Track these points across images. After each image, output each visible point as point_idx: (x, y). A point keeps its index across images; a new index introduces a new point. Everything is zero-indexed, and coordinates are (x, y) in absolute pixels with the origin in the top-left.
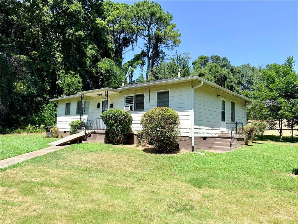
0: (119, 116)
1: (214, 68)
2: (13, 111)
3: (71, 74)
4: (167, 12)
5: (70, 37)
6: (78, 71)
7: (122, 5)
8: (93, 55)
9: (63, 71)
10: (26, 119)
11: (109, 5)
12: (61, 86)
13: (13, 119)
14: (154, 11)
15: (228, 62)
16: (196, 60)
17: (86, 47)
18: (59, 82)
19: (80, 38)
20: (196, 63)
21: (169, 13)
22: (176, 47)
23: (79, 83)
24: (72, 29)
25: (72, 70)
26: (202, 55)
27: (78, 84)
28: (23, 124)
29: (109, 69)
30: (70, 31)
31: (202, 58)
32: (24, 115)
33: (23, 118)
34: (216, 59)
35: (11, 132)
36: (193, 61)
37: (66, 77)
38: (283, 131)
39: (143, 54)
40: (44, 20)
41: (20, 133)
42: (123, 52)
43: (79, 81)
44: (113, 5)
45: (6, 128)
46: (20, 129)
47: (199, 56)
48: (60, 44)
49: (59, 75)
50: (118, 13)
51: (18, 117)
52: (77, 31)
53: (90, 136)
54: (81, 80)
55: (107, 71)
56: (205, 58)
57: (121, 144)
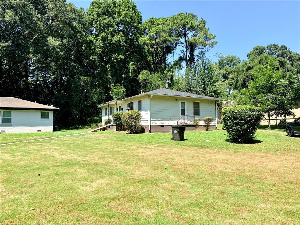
0: (119, 115)
1: (264, 60)
2: (83, 114)
3: (118, 86)
4: (201, 18)
5: (115, 60)
6: (122, 83)
7: (162, 20)
8: (133, 70)
9: (113, 84)
10: (91, 120)
11: (151, 22)
12: (112, 95)
13: (84, 120)
14: (185, 22)
15: (287, 49)
16: (251, 52)
17: (129, 64)
18: (110, 92)
19: (121, 60)
20: (250, 55)
21: (203, 19)
22: (212, 47)
23: (124, 92)
24: (115, 54)
25: (118, 83)
26: (257, 46)
27: (122, 93)
28: (89, 123)
29: (145, 78)
30: (114, 56)
31: (257, 49)
32: (89, 116)
33: (89, 119)
34: (273, 48)
35: (82, 128)
36: (248, 53)
37: (114, 88)
38: (270, 120)
39: (181, 59)
40: (97, 52)
41: (87, 129)
42: (167, 59)
43: (123, 91)
44: (154, 21)
45: (79, 126)
46: (88, 126)
47: (254, 47)
48: (110, 65)
49: (110, 88)
50: (156, 29)
51: (86, 118)
52: (119, 56)
53: (109, 127)
54: (125, 90)
55: (144, 80)
56: (260, 49)
57: (122, 131)
